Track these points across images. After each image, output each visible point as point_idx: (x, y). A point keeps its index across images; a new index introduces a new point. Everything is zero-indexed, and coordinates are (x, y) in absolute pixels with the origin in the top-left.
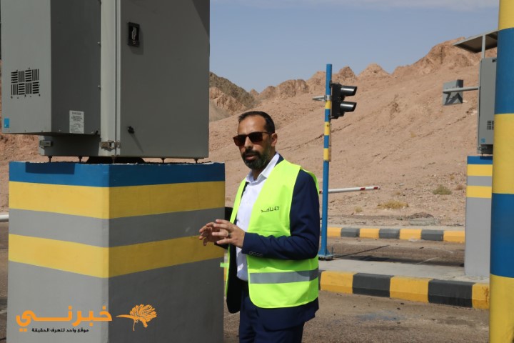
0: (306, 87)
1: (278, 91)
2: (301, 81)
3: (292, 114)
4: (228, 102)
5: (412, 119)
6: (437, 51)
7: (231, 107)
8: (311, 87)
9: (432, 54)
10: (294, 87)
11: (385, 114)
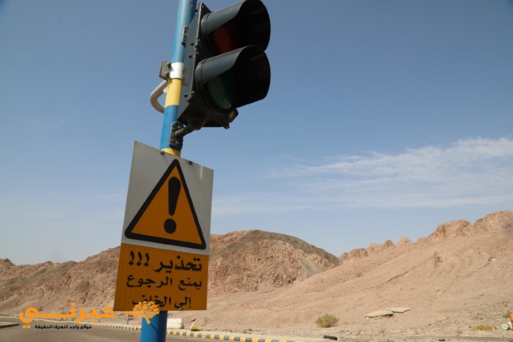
0: (366, 252)
1: (350, 255)
2: (362, 249)
3: (367, 267)
4: (323, 262)
5: (453, 267)
6: (441, 229)
7: (325, 265)
8: (369, 252)
9: (438, 230)
10: (359, 252)
11: (430, 264)
